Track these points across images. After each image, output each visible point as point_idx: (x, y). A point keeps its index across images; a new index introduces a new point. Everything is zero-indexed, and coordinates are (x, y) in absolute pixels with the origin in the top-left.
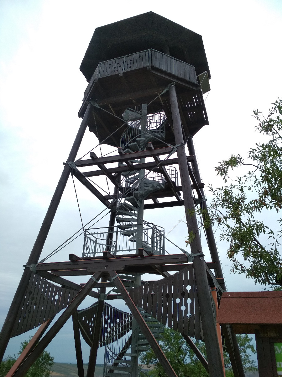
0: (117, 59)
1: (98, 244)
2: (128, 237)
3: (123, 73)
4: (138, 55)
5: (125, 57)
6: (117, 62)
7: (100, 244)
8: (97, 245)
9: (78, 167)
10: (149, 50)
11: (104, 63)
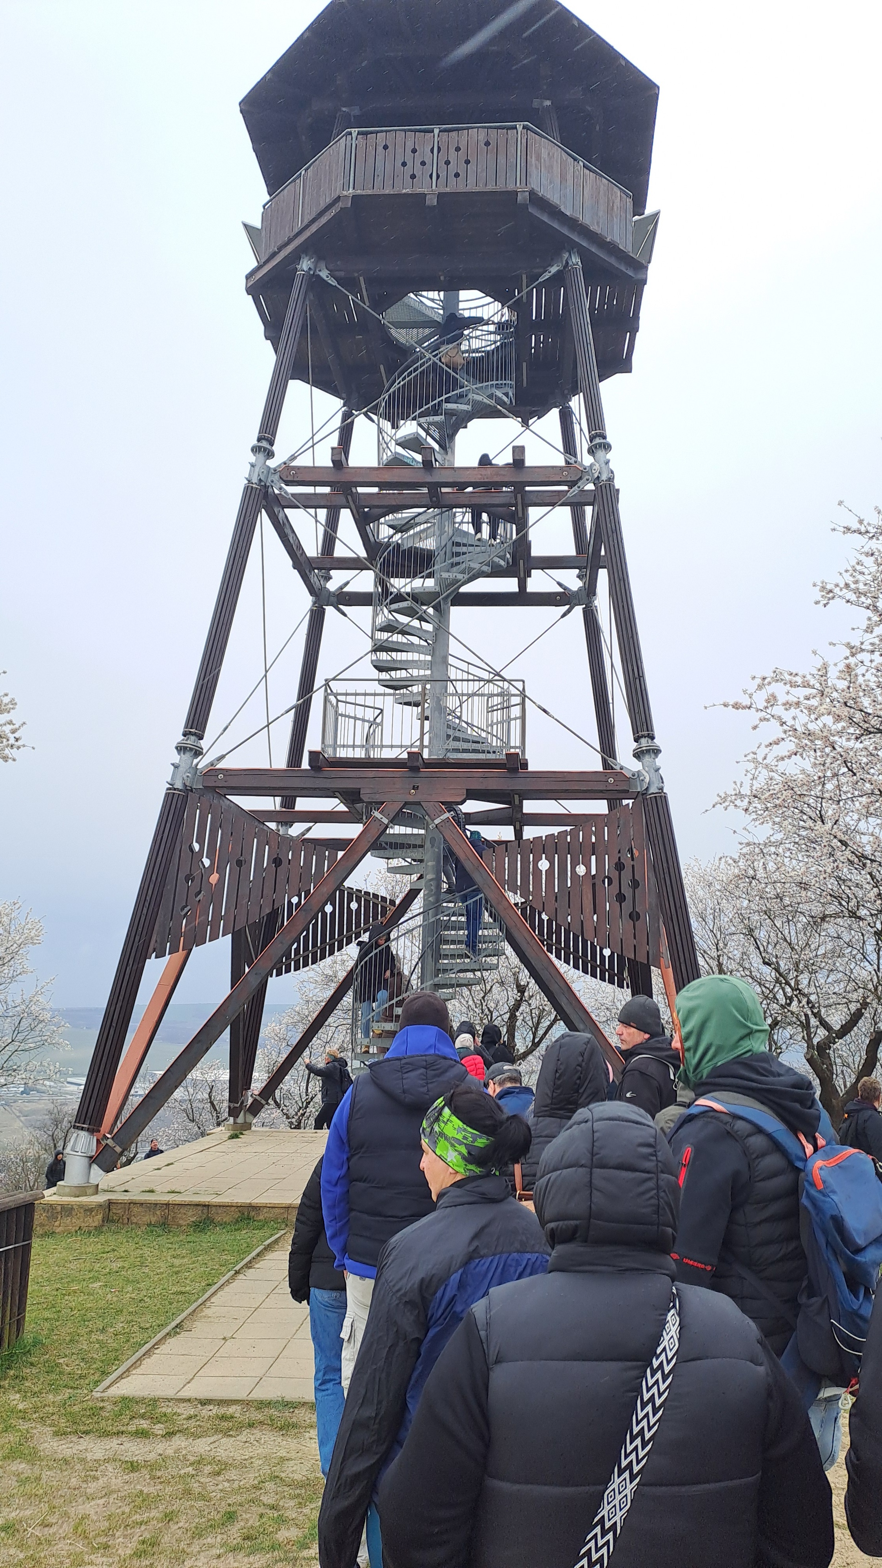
0: (411, 131)
1: (342, 715)
2: (415, 708)
3: (440, 196)
4: (482, 134)
5: (436, 131)
6: (410, 145)
7: (345, 716)
8: (340, 717)
9: (286, 485)
10: (519, 126)
11: (366, 134)
